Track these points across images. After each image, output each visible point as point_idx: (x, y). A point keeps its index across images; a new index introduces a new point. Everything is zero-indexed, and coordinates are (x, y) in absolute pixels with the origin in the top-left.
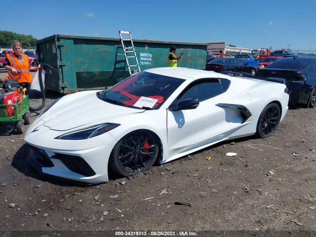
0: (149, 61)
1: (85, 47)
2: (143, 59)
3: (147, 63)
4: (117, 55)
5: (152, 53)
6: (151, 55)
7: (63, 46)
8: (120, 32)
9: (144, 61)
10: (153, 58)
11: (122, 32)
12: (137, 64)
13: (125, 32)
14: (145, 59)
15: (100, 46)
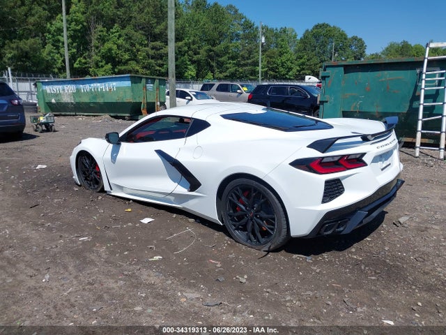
4: (416, 86)
7: (328, 77)
11: (432, 45)
12: (444, 101)
13: (440, 44)
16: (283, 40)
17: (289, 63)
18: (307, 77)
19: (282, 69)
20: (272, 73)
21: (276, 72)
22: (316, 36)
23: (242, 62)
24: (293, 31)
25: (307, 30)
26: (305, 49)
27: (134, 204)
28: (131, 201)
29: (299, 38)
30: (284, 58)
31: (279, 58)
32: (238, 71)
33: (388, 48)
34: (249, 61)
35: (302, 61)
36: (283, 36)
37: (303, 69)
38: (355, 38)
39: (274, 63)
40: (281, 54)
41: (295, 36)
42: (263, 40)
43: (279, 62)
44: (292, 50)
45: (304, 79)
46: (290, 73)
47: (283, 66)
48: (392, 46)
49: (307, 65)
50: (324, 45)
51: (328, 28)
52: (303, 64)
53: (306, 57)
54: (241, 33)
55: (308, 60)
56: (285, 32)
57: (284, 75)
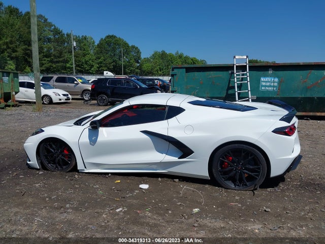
0: (274, 86)
1: (197, 74)
2: (264, 84)
3: (270, 88)
4: (230, 81)
5: (278, 77)
6: (276, 80)
7: (176, 75)
8: (234, 57)
9: (266, 86)
10: (280, 83)
11: (237, 57)
12: (248, 89)
13: (241, 57)
14: (268, 84)
15: (212, 72)
16: (85, 45)
17: (91, 62)
18: (105, 72)
19: (86, 66)
20: (79, 69)
21: (82, 68)
22: (109, 44)
23: (55, 60)
24: (92, 39)
25: (102, 39)
26: (101, 53)
27: (113, 176)
28: (110, 175)
29: (96, 44)
30: (87, 58)
31: (83, 57)
32: (52, 66)
33: (153, 55)
34: (61, 59)
35: (100, 60)
36: (85, 42)
37: (101, 66)
38: (133, 47)
39: (80, 61)
40: (84, 55)
41: (94, 42)
42: (75, 44)
43: (83, 61)
44: (92, 52)
45: (103, 73)
46: (92, 69)
47: (86, 63)
48: (156, 53)
49: (104, 64)
50: (114, 50)
51: (116, 39)
52: (101, 63)
53: (102, 58)
54: (52, 37)
55: (104, 60)
56: (86, 39)
57: (88, 70)
